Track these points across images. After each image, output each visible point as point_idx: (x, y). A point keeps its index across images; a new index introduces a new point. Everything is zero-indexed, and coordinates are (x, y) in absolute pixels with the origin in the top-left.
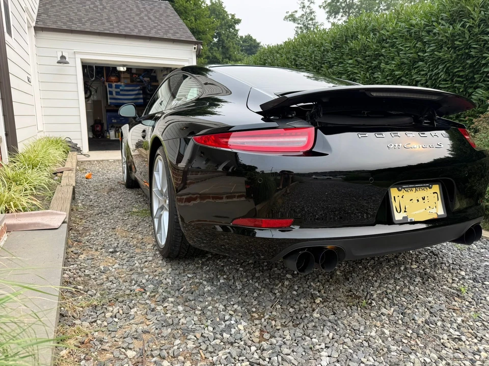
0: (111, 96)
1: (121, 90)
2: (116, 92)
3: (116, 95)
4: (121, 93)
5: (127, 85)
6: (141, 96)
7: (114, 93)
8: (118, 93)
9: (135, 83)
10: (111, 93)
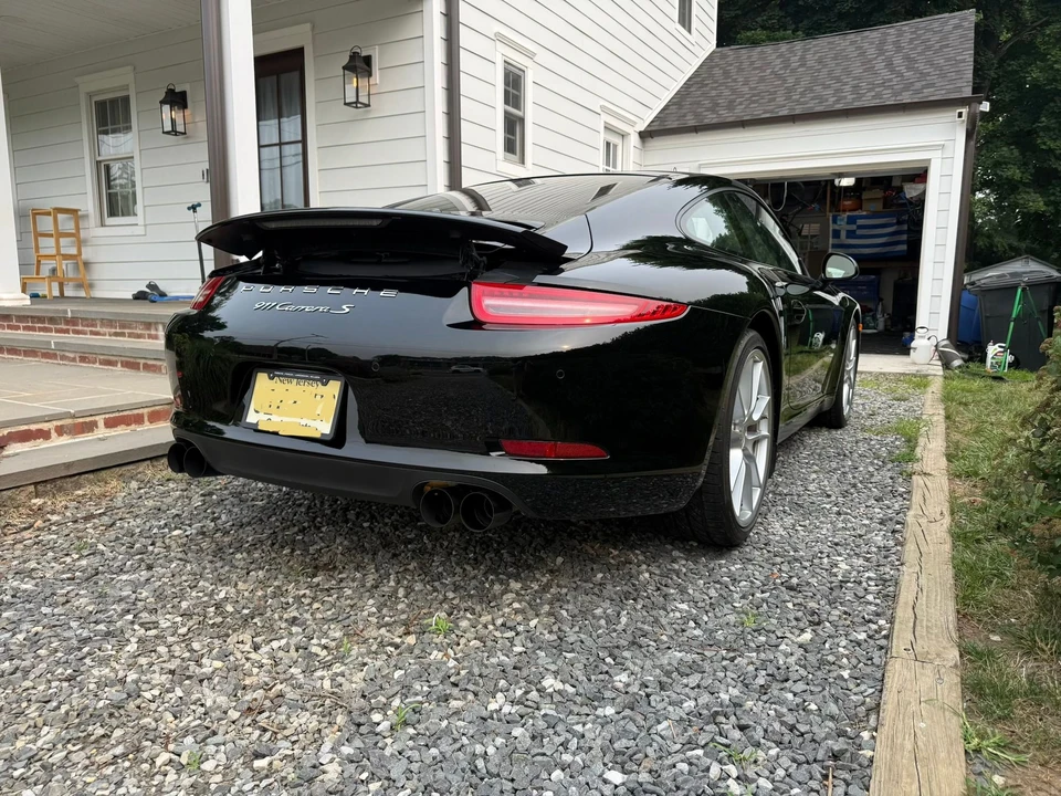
0: (836, 241)
1: (860, 227)
2: (848, 231)
3: (847, 237)
4: (859, 232)
5: (874, 215)
6: (905, 237)
7: (843, 234)
8: (851, 234)
9: (894, 209)
10: (836, 234)
